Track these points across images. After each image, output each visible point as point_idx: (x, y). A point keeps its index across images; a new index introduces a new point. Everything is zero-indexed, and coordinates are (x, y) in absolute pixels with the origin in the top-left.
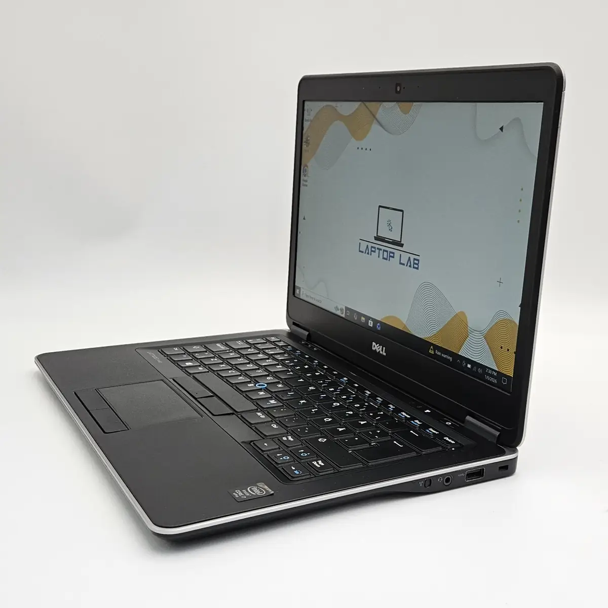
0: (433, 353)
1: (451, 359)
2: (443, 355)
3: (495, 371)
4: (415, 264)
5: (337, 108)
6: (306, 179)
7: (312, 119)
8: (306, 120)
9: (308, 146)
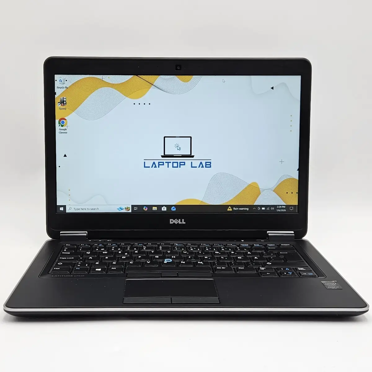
0: (231, 210)
1: (248, 209)
2: (240, 209)
3: (284, 205)
4: (208, 165)
5: (103, 79)
6: (64, 129)
7: (68, 86)
8: (58, 88)
9: (64, 105)
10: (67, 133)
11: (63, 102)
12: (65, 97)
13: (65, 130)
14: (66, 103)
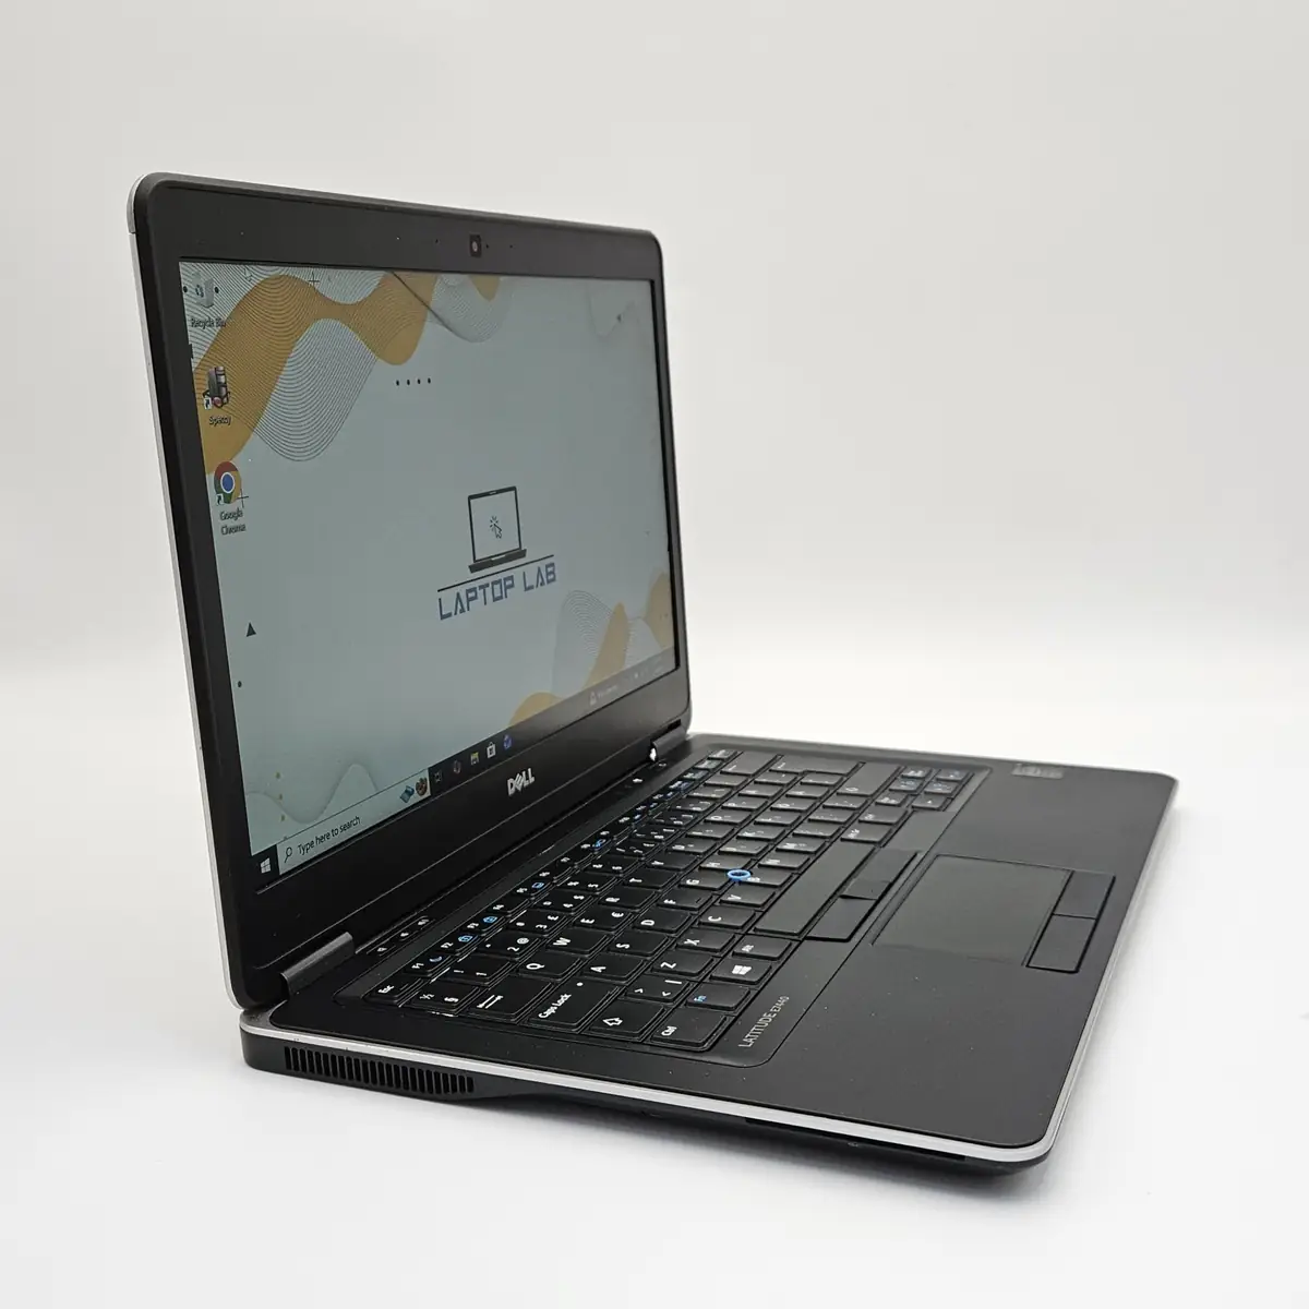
1: (616, 688)
2: (607, 692)
3: (660, 655)
4: (550, 575)
5: (316, 284)
6: (235, 510)
7: (224, 318)
8: (196, 324)
9: (223, 404)
10: (242, 528)
11: (217, 391)
12: (221, 368)
13: (238, 514)
14: (226, 395)
